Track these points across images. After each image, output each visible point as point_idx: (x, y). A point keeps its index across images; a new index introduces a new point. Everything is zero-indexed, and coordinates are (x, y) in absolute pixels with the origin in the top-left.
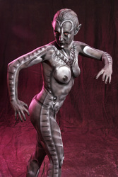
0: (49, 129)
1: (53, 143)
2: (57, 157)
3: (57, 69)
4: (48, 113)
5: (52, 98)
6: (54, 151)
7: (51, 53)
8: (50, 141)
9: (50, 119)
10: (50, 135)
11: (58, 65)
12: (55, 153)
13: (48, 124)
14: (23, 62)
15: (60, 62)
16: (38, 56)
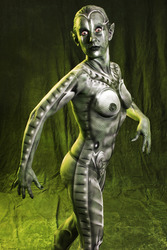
0: (86, 197)
1: (88, 219)
2: (90, 240)
3: (98, 97)
4: (86, 172)
5: (92, 145)
6: (88, 230)
7: (85, 80)
8: (84, 214)
9: (89, 182)
10: (86, 205)
11: (98, 92)
12: (89, 233)
13: (86, 189)
14: (48, 108)
15: (101, 86)
16: (67, 90)
